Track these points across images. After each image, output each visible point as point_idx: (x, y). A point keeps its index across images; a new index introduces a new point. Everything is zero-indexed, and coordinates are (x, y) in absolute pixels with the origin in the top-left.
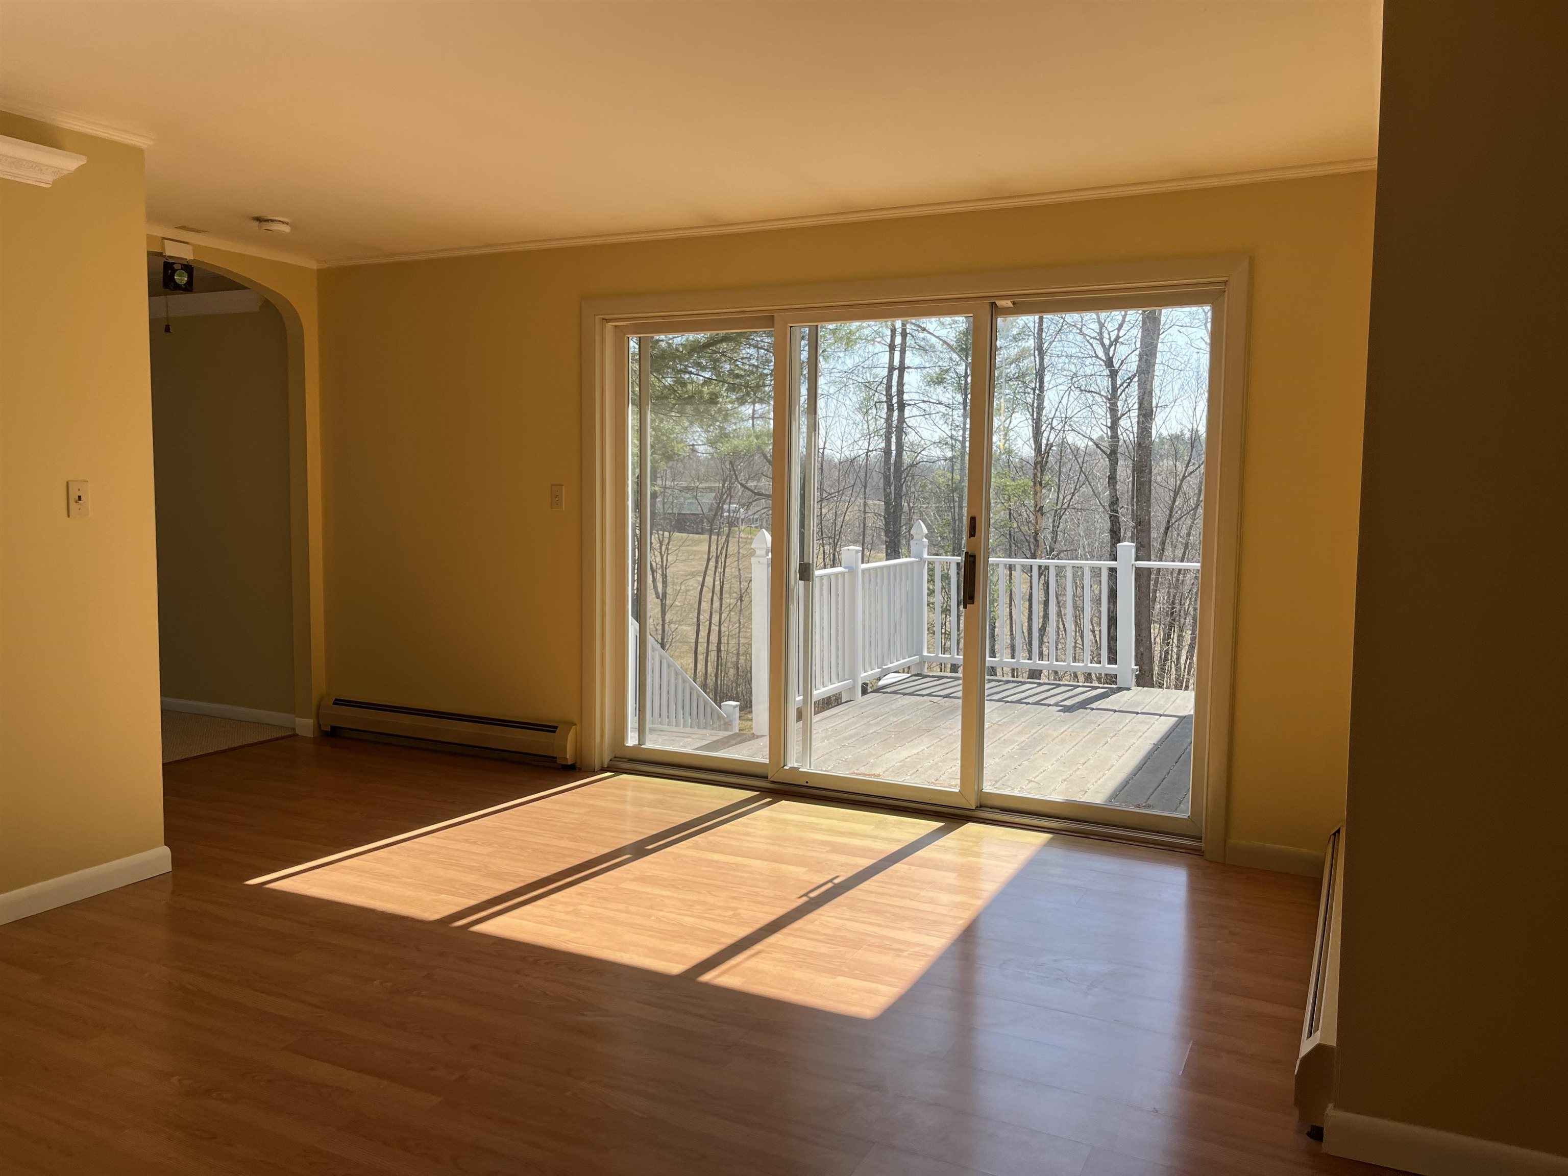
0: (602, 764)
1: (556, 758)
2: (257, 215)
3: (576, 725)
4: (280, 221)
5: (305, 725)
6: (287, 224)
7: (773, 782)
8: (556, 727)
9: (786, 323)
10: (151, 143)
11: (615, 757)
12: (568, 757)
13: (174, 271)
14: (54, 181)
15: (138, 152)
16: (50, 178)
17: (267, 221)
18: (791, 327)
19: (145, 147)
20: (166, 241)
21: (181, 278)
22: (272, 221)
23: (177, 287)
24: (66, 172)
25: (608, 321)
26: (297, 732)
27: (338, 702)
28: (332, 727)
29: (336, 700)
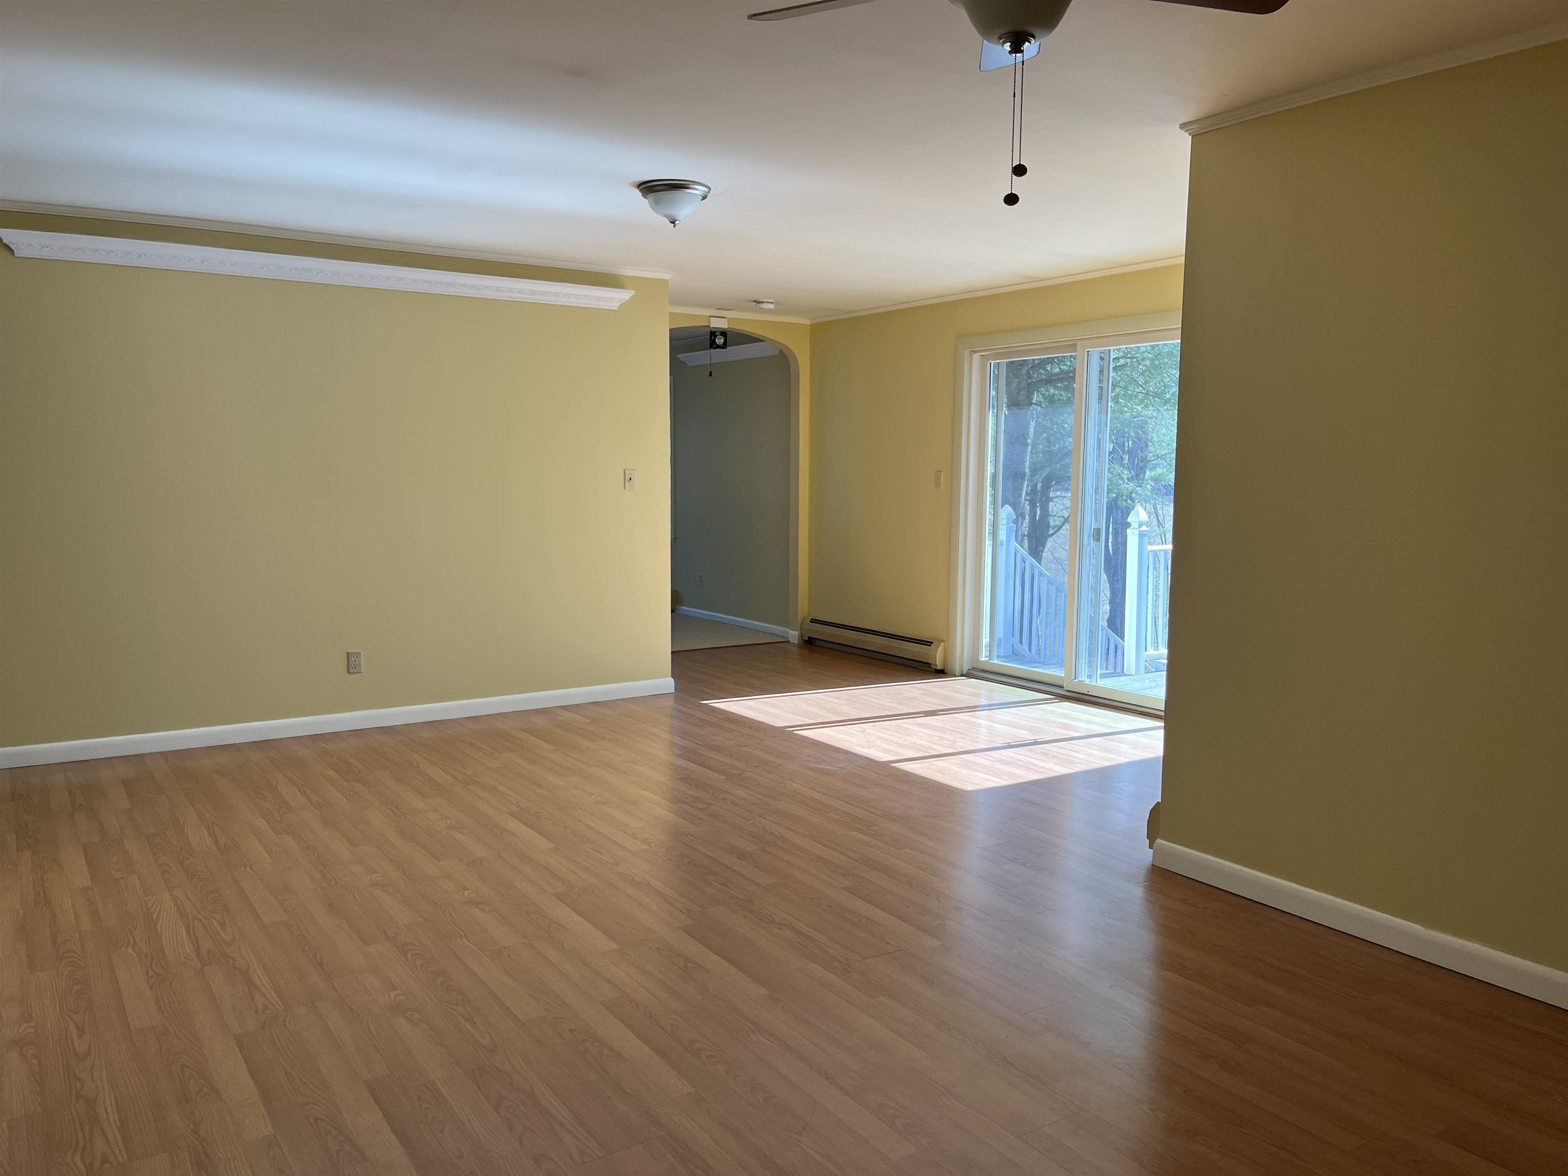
0: (962, 671)
1: (930, 664)
2: (754, 300)
3: (944, 642)
4: (767, 302)
5: (794, 635)
6: (772, 303)
7: (1068, 691)
8: (932, 643)
9: (1085, 349)
10: (672, 276)
11: (973, 668)
12: (937, 664)
13: (715, 336)
14: (620, 306)
15: (665, 282)
16: (618, 305)
17: (759, 303)
18: (1088, 351)
19: (668, 278)
20: (711, 318)
21: (720, 341)
22: (762, 302)
23: (718, 347)
24: (624, 301)
25: (975, 352)
26: (790, 640)
27: (813, 621)
28: (809, 637)
29: (812, 619)
